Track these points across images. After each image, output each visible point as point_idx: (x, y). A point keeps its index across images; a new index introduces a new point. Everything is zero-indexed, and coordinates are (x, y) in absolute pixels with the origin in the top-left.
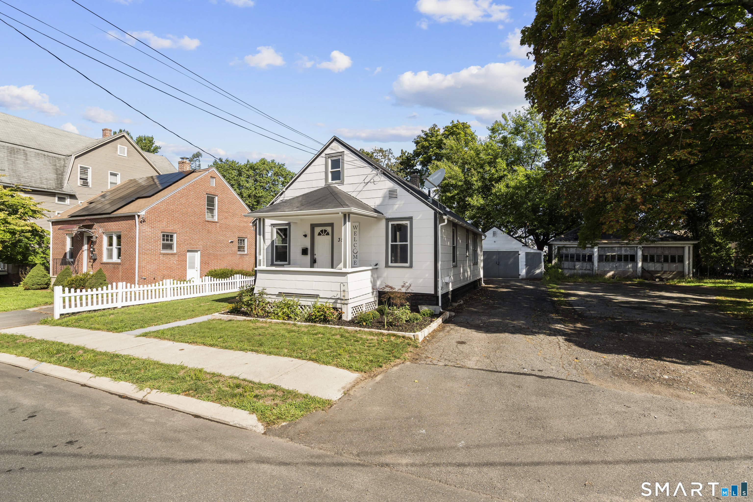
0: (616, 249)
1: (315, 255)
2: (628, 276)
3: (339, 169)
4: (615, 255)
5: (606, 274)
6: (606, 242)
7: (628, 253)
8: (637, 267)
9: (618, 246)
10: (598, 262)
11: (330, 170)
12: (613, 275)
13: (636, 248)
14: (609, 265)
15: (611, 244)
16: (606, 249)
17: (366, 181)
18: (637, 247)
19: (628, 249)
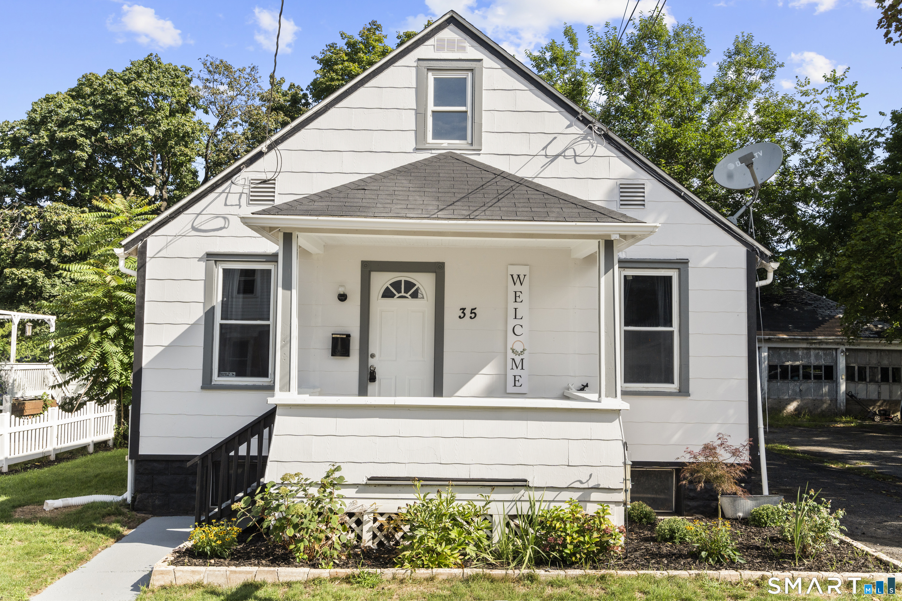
0: (800, 353)
1: (373, 356)
2: (822, 411)
3: (463, 109)
4: (798, 366)
5: (784, 408)
6: (785, 337)
7: (822, 362)
8: (837, 392)
9: (805, 346)
10: (768, 381)
11: (431, 107)
12: (796, 410)
13: (834, 352)
14: (788, 389)
15: (794, 341)
16: (782, 352)
17: (552, 151)
18: (836, 349)
19: (821, 353)
